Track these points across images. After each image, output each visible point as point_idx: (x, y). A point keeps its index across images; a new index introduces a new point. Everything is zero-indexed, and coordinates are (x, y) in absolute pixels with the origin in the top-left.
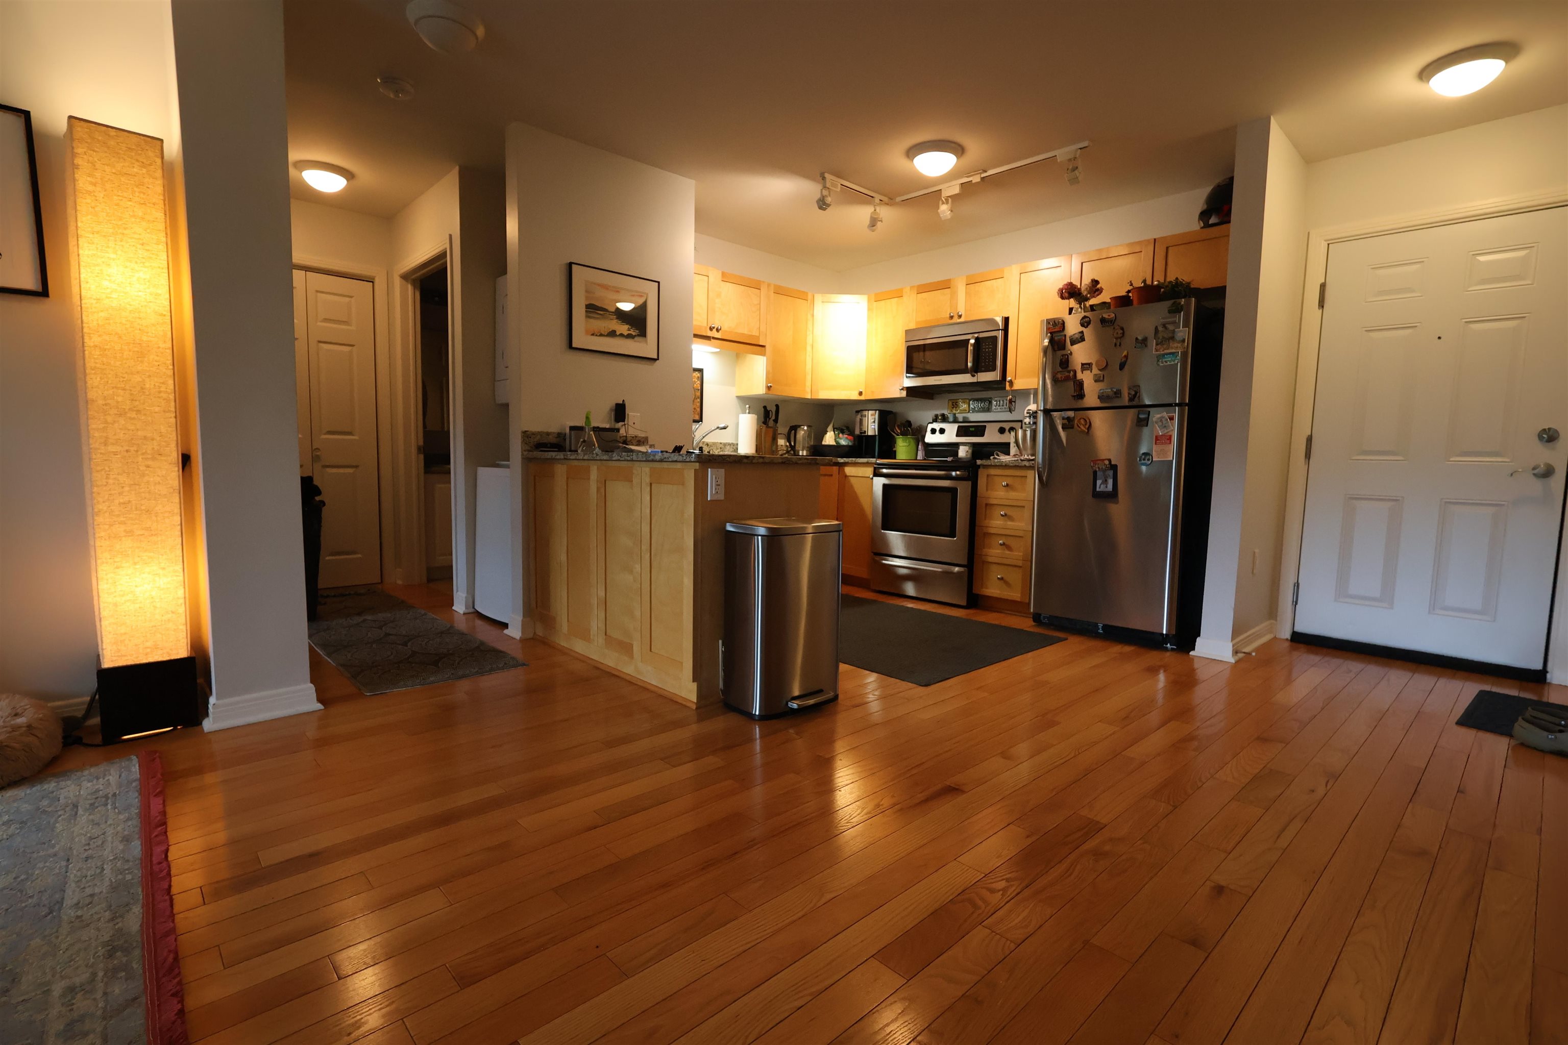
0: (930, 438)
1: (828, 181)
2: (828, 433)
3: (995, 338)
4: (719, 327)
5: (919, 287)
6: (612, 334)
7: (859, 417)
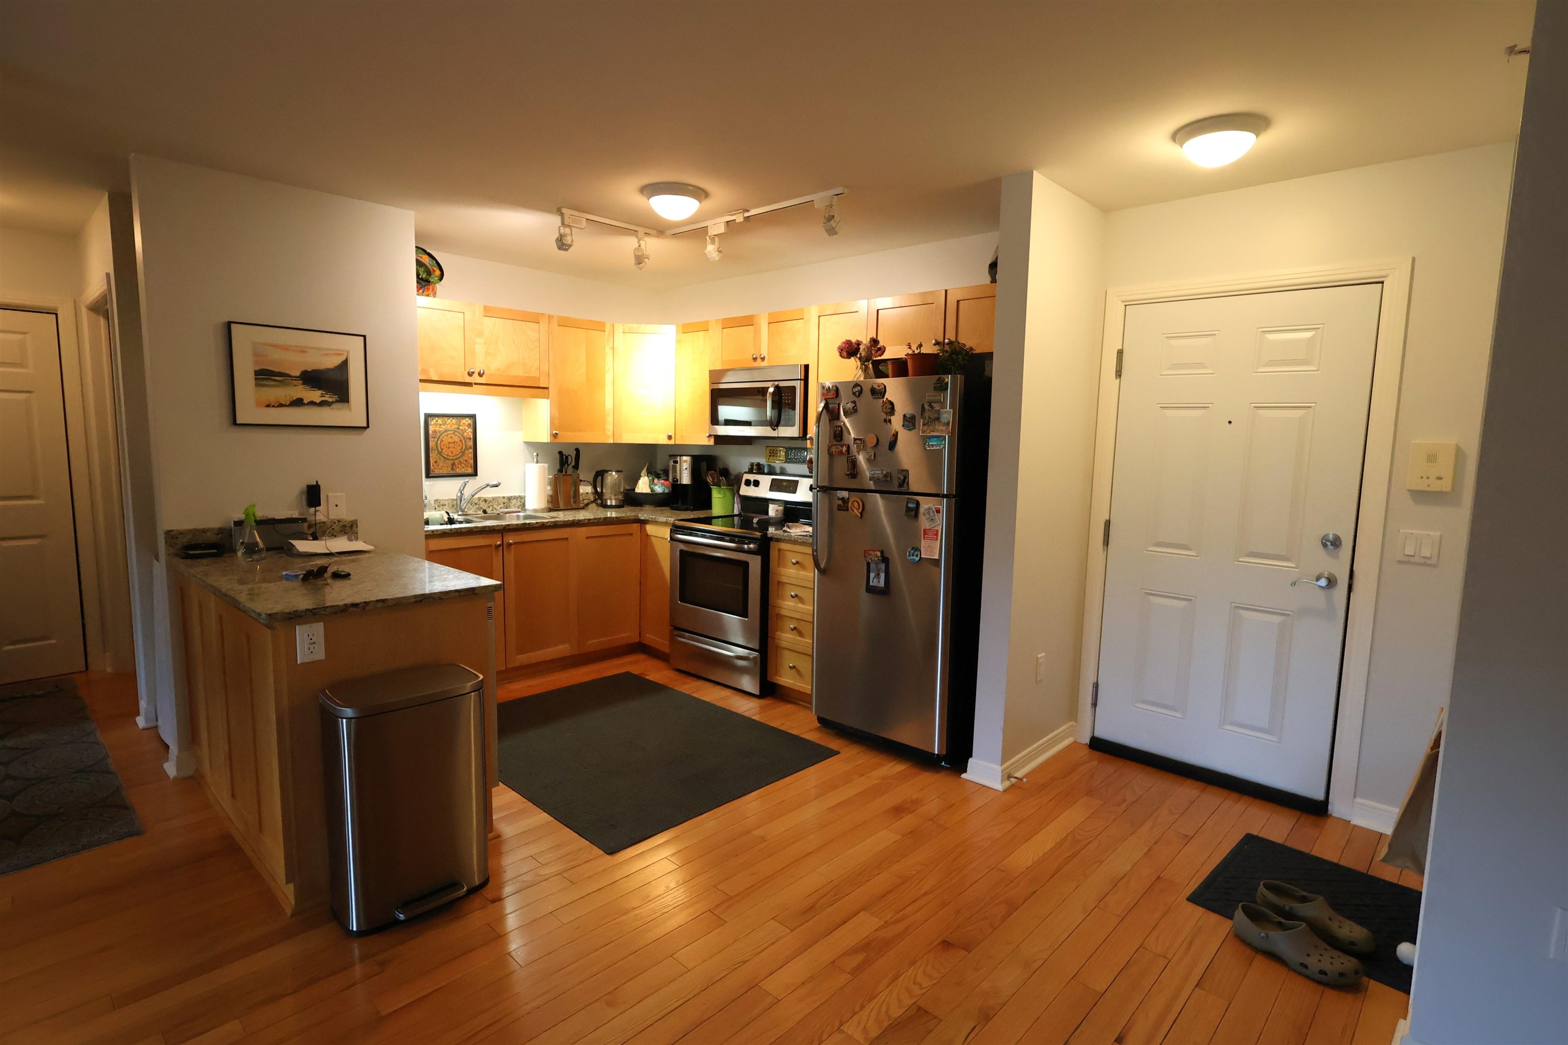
0: (745, 491)
1: (566, 217)
2: (642, 478)
3: (794, 388)
4: (482, 371)
5: (724, 320)
6: (298, 403)
7: (671, 463)
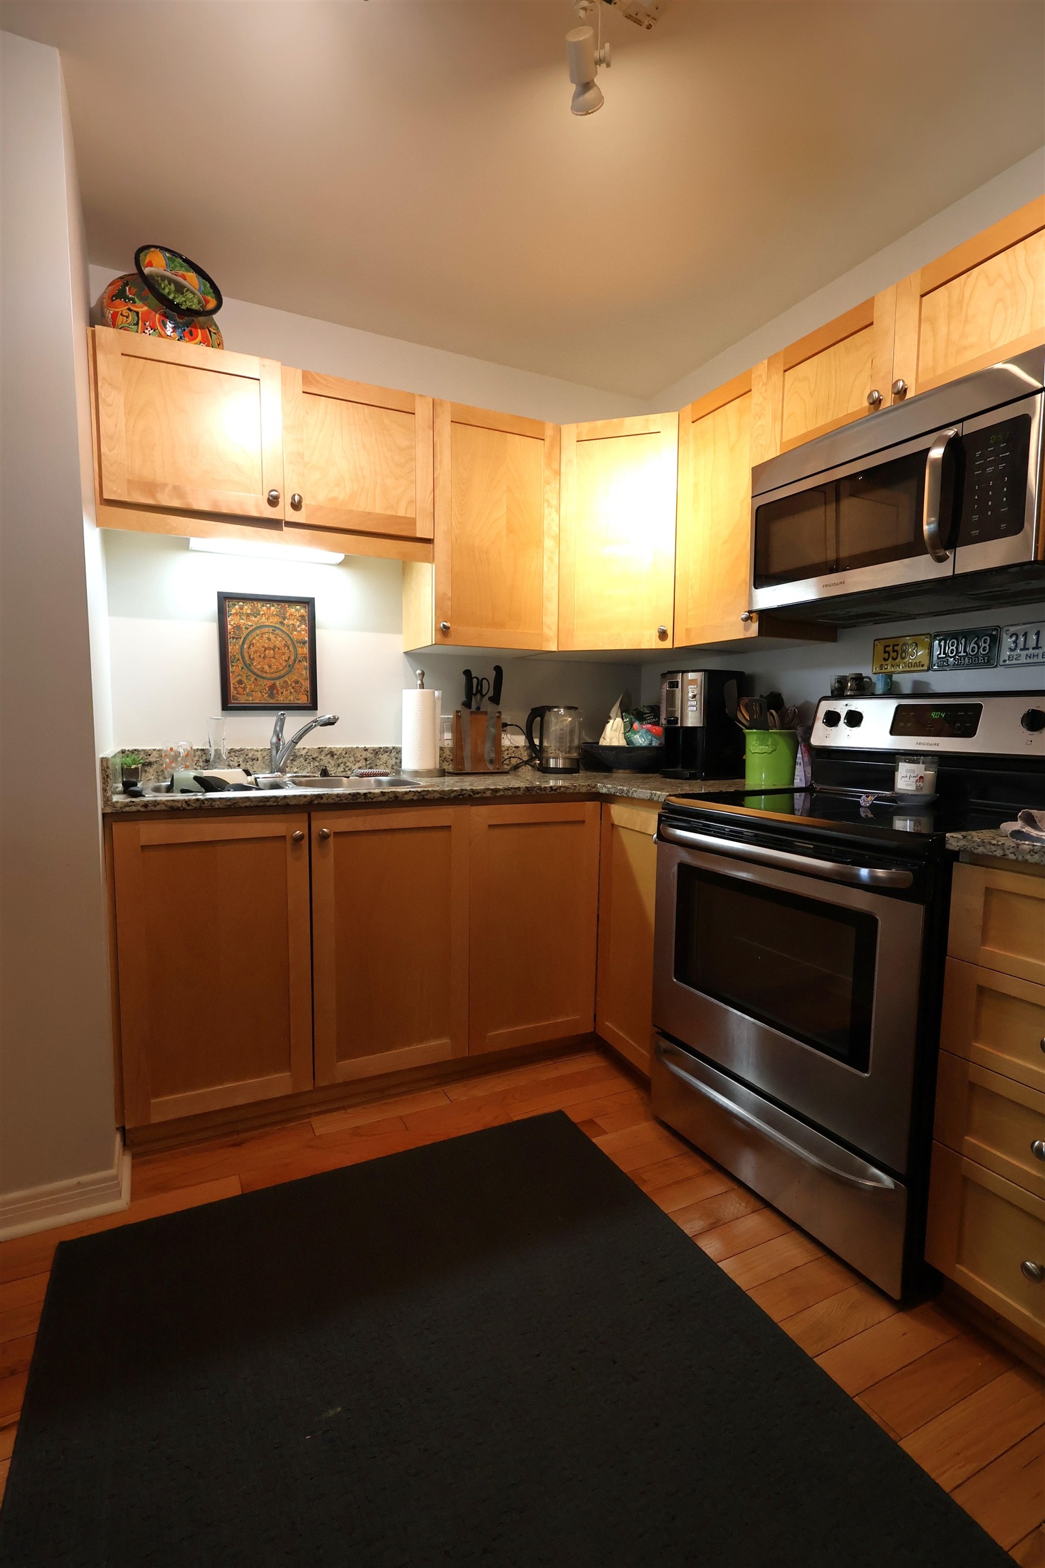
0: (822, 736)
2: (611, 720)
3: (1020, 423)
4: (297, 498)
5: (794, 348)
7: (666, 687)
